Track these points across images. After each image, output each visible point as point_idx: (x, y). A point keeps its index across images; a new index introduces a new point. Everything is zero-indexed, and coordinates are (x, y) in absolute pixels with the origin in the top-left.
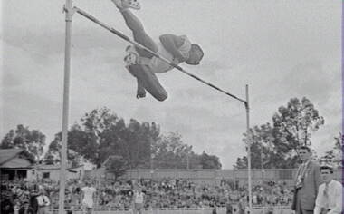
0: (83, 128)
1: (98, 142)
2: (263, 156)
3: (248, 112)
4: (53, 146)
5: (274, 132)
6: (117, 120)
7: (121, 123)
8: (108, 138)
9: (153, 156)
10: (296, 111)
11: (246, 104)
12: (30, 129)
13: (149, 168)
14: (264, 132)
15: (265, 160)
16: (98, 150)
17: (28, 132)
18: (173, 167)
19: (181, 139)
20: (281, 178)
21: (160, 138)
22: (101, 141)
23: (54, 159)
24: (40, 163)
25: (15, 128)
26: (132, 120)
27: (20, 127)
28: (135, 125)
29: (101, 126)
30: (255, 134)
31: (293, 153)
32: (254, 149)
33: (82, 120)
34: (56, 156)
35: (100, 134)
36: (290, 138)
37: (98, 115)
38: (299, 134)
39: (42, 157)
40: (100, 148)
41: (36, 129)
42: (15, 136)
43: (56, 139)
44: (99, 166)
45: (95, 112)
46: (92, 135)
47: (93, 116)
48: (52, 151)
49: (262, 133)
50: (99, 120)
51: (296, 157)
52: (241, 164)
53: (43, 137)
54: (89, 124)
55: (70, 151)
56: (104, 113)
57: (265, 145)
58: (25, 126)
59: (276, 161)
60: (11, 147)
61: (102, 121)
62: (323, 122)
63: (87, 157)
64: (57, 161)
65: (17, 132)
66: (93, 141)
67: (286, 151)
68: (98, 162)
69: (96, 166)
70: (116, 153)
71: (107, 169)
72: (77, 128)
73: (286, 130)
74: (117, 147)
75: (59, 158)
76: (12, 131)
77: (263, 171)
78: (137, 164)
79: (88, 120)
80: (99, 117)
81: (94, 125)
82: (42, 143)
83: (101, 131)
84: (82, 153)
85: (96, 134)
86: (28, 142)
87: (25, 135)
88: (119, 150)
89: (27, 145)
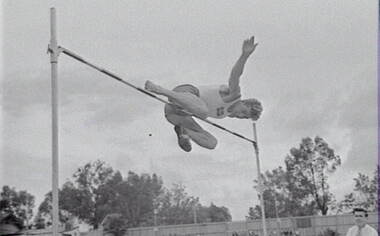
0: (76, 186)
1: (93, 199)
2: (277, 203)
3: (257, 153)
4: (44, 208)
5: (288, 177)
6: (113, 174)
7: (118, 176)
8: (105, 194)
9: (156, 212)
10: (309, 151)
11: (255, 144)
12: (17, 191)
13: (152, 225)
14: (276, 177)
15: (280, 208)
16: (94, 209)
17: (15, 194)
18: (179, 222)
20: (299, 227)
22: (96, 199)
23: (46, 222)
24: (30, 228)
26: (130, 173)
27: (6, 189)
28: (134, 178)
29: (96, 181)
30: (267, 180)
31: (311, 199)
32: (267, 196)
33: (75, 176)
34: (47, 219)
35: (95, 191)
36: (305, 182)
37: (92, 170)
38: (315, 178)
39: (31, 221)
40: (96, 206)
41: (23, 190)
43: (47, 199)
44: (96, 227)
45: (88, 166)
46: (86, 192)
47: (87, 171)
48: (43, 214)
49: (275, 179)
50: (94, 175)
51: (313, 203)
52: (254, 215)
53: (31, 198)
54: (82, 180)
55: (65, 213)
56: (98, 168)
57: (278, 191)
58: (11, 187)
59: (291, 208)
61: (97, 176)
62: (339, 162)
63: (82, 217)
64: (49, 224)
65: (2, 194)
66: (88, 199)
67: (302, 197)
68: (95, 223)
69: (92, 227)
70: (115, 211)
71: (106, 230)
72: (69, 186)
73: (300, 174)
74: (114, 204)
75: (50, 221)
77: (279, 220)
78: (138, 221)
79: (82, 175)
80: (93, 172)
81: (88, 181)
82: (30, 204)
83: (96, 187)
84: (76, 214)
85: (91, 191)
86: (15, 205)
87: (11, 197)
88: (118, 208)
89: (14, 209)
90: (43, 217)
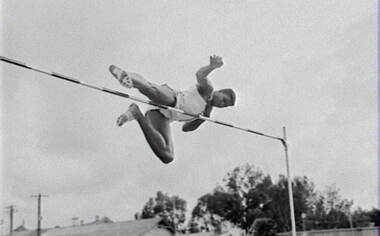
0: (226, 190)
1: (244, 203)
4: (197, 213)
6: (263, 178)
7: (267, 181)
8: (254, 198)
12: (170, 196)
16: (245, 213)
17: (167, 199)
18: (332, 226)
19: (339, 194)
21: (314, 195)
22: (247, 203)
23: (199, 227)
24: (183, 232)
25: (155, 196)
26: (281, 176)
27: (159, 194)
29: (246, 185)
33: (224, 180)
34: (200, 223)
35: (245, 195)
37: (241, 174)
39: (185, 225)
40: (246, 210)
42: (155, 204)
43: (199, 204)
45: (237, 170)
46: (236, 196)
47: (236, 175)
48: (196, 218)
50: (243, 179)
53: (183, 203)
54: (232, 185)
55: (216, 217)
56: (248, 171)
58: (164, 193)
60: (151, 217)
61: (246, 180)
63: (235, 221)
64: (202, 228)
65: (157, 199)
66: (238, 203)
68: (245, 226)
69: (244, 231)
72: (220, 190)
75: (204, 225)
76: (151, 199)
79: (231, 179)
80: (242, 176)
81: (238, 185)
82: (183, 209)
83: (247, 191)
84: (227, 218)
85: (241, 195)
86: (168, 210)
87: (165, 202)
88: (269, 212)
89: (168, 214)
90: (196, 221)
